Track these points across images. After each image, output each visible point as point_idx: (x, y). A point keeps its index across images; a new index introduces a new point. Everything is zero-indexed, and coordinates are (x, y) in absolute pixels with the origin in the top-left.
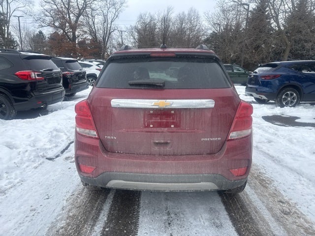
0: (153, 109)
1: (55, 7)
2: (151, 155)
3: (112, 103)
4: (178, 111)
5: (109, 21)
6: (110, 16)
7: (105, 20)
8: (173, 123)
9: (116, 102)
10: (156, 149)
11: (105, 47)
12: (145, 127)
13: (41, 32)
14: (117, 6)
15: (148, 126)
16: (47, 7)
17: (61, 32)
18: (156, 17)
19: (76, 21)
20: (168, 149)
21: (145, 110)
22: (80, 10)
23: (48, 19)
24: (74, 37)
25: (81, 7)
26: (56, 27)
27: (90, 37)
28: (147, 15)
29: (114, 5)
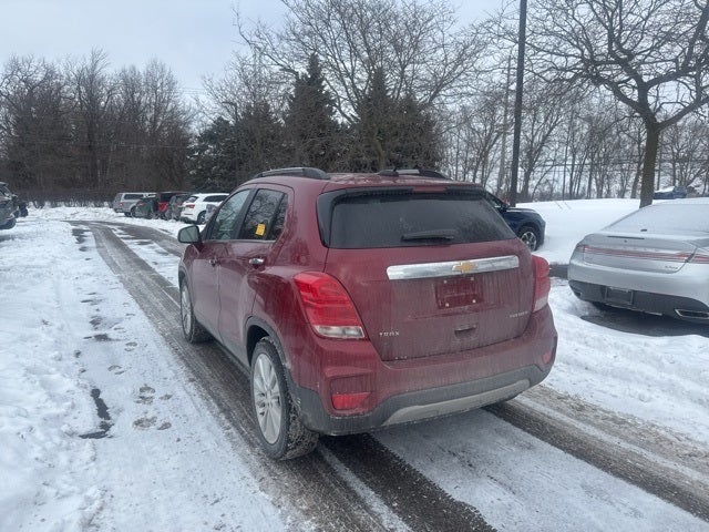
0: (447, 278)
2: (450, 354)
3: (389, 274)
4: (479, 275)
8: (475, 296)
9: (395, 272)
10: (457, 342)
12: (440, 308)
15: (443, 306)
20: (472, 339)
21: (437, 280)
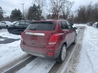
1: (53, 7)
4: (37, 36)
5: (69, 9)
6: (69, 7)
7: (68, 9)
11: (67, 17)
12: (31, 39)
13: (50, 14)
14: (72, 4)
16: (51, 7)
17: (55, 14)
18: (86, 5)
19: (59, 10)
22: (60, 7)
23: (51, 10)
24: (58, 15)
25: (60, 6)
26: (53, 12)
27: (62, 14)
28: (82, 5)
29: (71, 4)
